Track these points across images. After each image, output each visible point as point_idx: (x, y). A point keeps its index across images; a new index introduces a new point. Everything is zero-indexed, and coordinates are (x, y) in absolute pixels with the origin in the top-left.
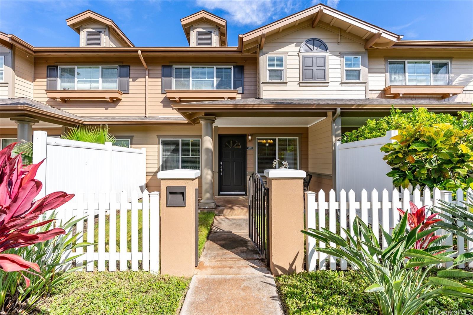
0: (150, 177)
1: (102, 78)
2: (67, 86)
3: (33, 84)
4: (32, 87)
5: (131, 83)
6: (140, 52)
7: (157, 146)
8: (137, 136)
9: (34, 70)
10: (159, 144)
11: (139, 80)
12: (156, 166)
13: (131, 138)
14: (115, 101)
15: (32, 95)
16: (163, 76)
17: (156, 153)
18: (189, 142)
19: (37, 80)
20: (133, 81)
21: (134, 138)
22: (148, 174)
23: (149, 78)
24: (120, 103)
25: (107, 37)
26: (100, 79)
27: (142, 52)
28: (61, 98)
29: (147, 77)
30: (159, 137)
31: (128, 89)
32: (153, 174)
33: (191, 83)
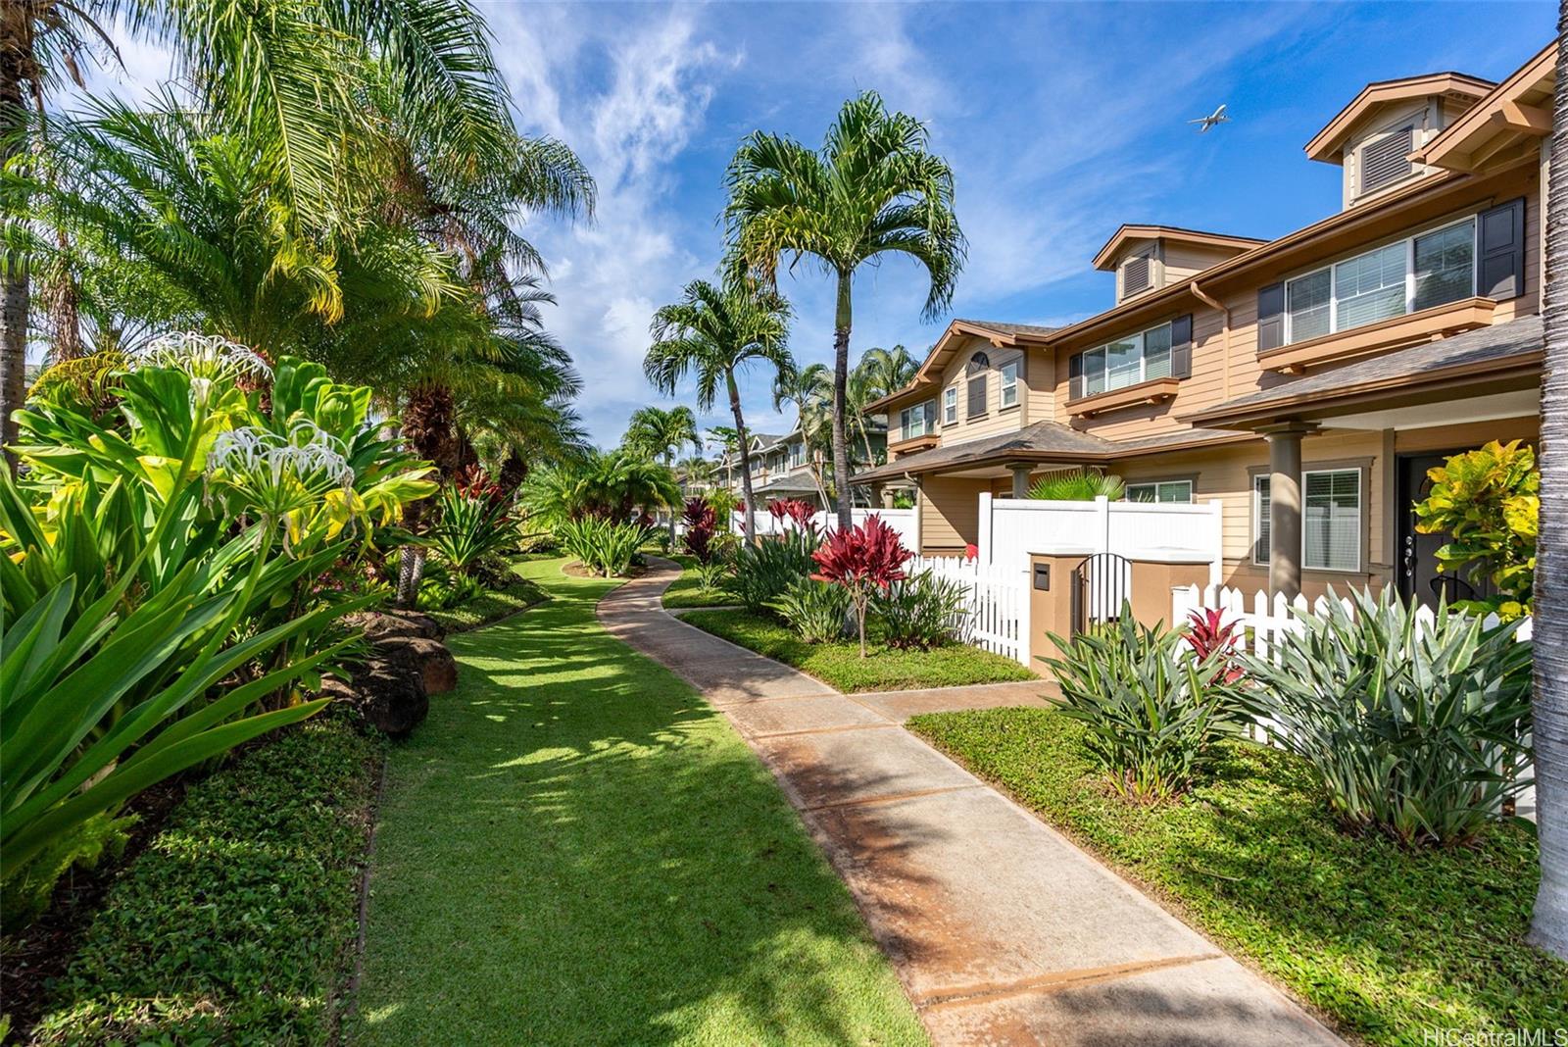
0: (1232, 570)
1: (1145, 356)
2: (1095, 386)
3: (1053, 394)
4: (1052, 400)
5: (1196, 351)
6: (1194, 286)
7: (1247, 494)
8: (1207, 472)
9: (1056, 368)
10: (1252, 489)
11: (1211, 340)
12: (1246, 542)
13: (1195, 477)
14: (1163, 402)
15: (1052, 414)
16: (1262, 315)
17: (1246, 512)
18: (1325, 479)
19: (1059, 386)
20: (1199, 347)
21: (1200, 476)
22: (1227, 562)
23: (1230, 329)
24: (1176, 403)
25: (1158, 261)
26: (1142, 360)
27: (1198, 283)
28: (1083, 413)
29: (1226, 329)
30: (1252, 471)
31: (1190, 368)
32: (1238, 563)
33: (1334, 315)
